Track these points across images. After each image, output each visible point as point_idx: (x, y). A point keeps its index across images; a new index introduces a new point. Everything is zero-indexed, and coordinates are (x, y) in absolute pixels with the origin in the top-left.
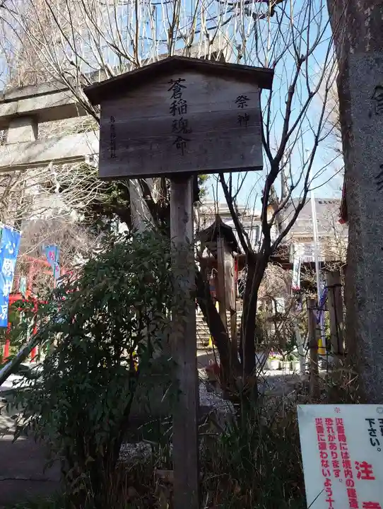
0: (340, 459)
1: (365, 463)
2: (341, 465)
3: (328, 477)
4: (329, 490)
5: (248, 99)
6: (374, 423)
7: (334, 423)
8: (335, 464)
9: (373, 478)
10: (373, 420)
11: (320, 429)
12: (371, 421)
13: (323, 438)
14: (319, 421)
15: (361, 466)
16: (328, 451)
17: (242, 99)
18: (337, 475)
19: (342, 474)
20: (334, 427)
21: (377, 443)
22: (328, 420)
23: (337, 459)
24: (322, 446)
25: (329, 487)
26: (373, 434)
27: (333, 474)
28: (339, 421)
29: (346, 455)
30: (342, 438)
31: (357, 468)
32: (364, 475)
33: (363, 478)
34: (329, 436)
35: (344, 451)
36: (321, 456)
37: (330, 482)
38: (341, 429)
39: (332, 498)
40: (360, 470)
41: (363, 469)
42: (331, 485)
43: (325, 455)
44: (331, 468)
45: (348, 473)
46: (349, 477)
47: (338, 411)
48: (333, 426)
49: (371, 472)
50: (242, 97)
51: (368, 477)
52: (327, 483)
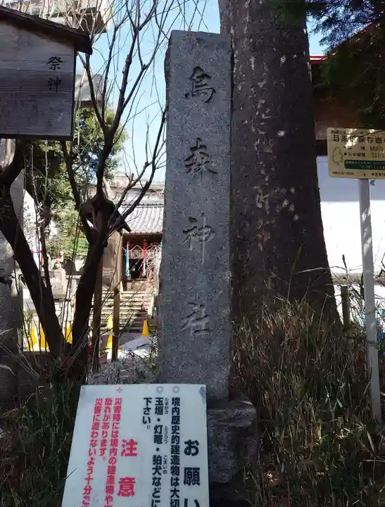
0: (109, 438)
1: (132, 441)
2: (109, 443)
3: (93, 456)
4: (91, 469)
5: (61, 62)
6: (150, 402)
7: (113, 403)
8: (104, 442)
9: (135, 455)
10: (151, 399)
11: (97, 410)
12: (148, 400)
13: (99, 418)
14: (99, 401)
15: (128, 444)
16: (100, 431)
17: (56, 60)
18: (102, 454)
19: (107, 452)
20: (112, 407)
21: (148, 421)
22: (108, 401)
23: (106, 438)
24: (96, 426)
25: (92, 465)
26: (147, 412)
27: (98, 452)
28: (119, 401)
29: (115, 434)
30: (117, 417)
31: (123, 446)
32: (128, 452)
33: (127, 455)
34: (105, 416)
35: (115, 430)
36: (92, 436)
37: (93, 461)
38: (118, 409)
39: (92, 476)
40: (125, 448)
41: (129, 446)
42: (93, 463)
43: (95, 435)
44: (98, 447)
45: (114, 451)
46: (113, 454)
47: (120, 390)
48: (110, 406)
49: (135, 449)
50: (56, 58)
51: (131, 454)
52: (91, 463)
